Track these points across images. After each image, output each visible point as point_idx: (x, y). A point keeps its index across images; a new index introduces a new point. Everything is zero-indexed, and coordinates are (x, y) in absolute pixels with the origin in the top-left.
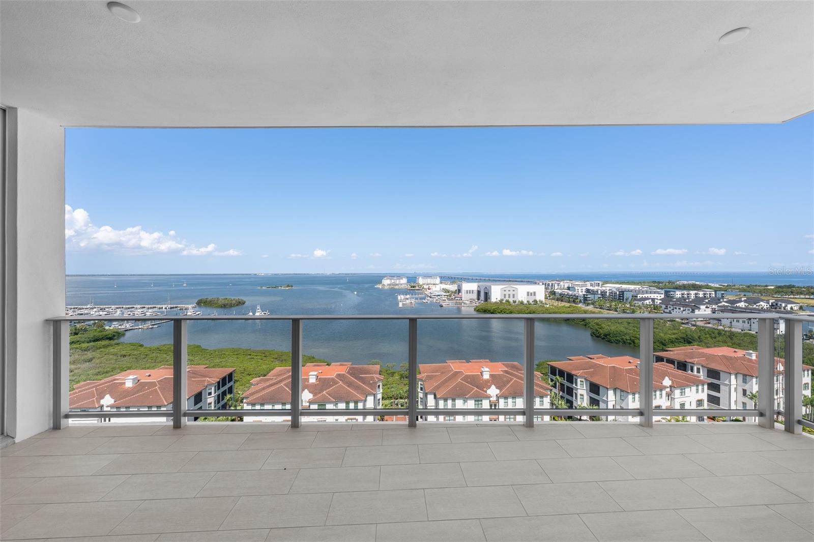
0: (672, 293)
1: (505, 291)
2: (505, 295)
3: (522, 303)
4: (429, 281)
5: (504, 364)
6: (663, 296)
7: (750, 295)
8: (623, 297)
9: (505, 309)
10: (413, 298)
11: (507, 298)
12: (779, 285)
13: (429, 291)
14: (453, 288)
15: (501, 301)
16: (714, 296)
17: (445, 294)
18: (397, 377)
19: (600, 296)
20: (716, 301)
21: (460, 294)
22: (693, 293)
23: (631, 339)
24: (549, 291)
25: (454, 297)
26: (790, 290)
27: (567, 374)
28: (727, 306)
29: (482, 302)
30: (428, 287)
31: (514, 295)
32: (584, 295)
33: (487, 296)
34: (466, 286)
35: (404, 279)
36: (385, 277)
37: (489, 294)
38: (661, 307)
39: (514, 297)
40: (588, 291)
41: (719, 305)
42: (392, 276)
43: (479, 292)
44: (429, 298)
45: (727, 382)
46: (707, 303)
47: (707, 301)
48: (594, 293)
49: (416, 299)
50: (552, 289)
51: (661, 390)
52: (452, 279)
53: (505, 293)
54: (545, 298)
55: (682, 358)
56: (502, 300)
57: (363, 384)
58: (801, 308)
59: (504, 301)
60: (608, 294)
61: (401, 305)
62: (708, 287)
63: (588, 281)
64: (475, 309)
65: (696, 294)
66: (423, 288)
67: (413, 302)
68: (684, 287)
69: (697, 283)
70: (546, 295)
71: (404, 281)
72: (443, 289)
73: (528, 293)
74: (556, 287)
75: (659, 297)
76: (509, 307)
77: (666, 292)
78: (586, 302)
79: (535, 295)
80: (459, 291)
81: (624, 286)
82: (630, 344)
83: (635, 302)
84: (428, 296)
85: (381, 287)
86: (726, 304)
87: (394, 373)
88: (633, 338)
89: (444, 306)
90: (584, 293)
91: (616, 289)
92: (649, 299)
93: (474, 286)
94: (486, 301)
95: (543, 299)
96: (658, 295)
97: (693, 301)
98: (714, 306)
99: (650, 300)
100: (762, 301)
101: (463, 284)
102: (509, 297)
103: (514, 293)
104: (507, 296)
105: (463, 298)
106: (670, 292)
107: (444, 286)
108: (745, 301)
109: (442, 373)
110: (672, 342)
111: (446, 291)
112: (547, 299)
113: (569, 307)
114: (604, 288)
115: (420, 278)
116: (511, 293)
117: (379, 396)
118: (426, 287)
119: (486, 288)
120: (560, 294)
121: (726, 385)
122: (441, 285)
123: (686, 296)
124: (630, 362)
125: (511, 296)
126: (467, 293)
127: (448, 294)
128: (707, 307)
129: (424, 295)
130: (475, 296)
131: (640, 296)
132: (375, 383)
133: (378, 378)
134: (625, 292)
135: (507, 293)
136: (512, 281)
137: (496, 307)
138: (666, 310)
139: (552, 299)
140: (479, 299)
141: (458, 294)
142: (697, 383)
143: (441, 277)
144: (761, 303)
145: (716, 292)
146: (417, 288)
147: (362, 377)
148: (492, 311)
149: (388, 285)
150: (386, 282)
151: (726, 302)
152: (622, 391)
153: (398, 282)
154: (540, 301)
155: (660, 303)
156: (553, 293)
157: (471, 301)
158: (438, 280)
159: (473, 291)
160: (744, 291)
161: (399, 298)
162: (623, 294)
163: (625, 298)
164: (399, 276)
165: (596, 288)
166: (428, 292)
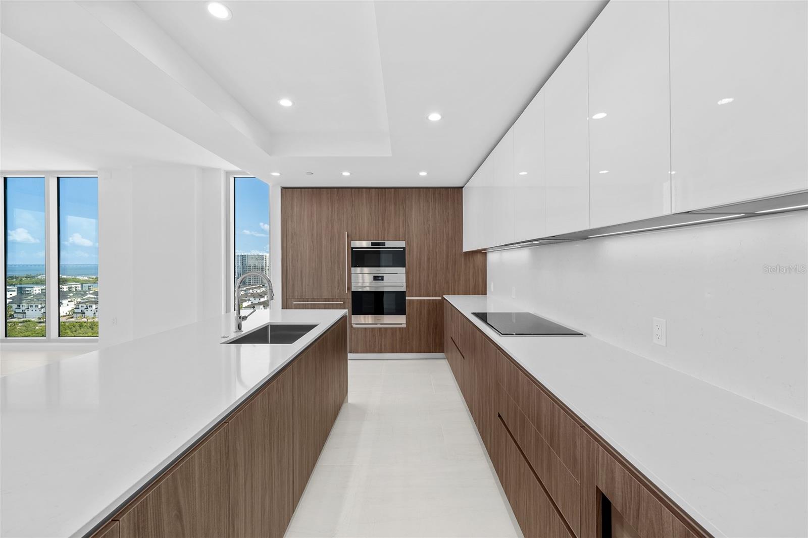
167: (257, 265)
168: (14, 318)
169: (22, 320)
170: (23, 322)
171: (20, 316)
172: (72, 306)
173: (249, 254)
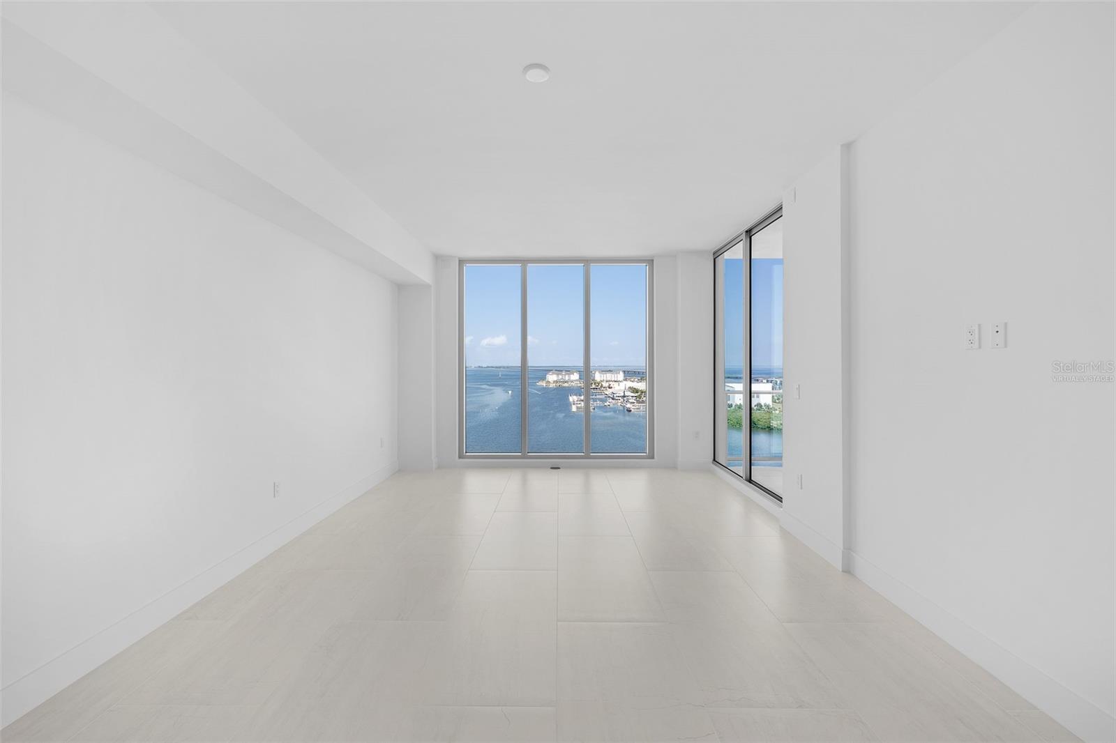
4: (609, 376)
13: (610, 390)
14: (643, 386)
17: (633, 395)
25: (644, 398)
30: (607, 385)
35: (575, 374)
42: (559, 370)
44: (611, 400)
54: (773, 402)
61: (574, 408)
66: (602, 386)
71: (575, 376)
72: (630, 388)
84: (609, 397)
85: (544, 385)
89: (633, 410)
95: (769, 402)
107: (629, 384)
111: (634, 390)
112: (775, 402)
115: (597, 373)
118: (605, 384)
122: (625, 382)
127: (636, 395)
129: (603, 396)
143: (624, 372)
146: (594, 386)
149: (554, 382)
150: (552, 378)
153: (567, 378)
154: (765, 405)
158: (621, 376)
161: (571, 399)
166: (609, 392)
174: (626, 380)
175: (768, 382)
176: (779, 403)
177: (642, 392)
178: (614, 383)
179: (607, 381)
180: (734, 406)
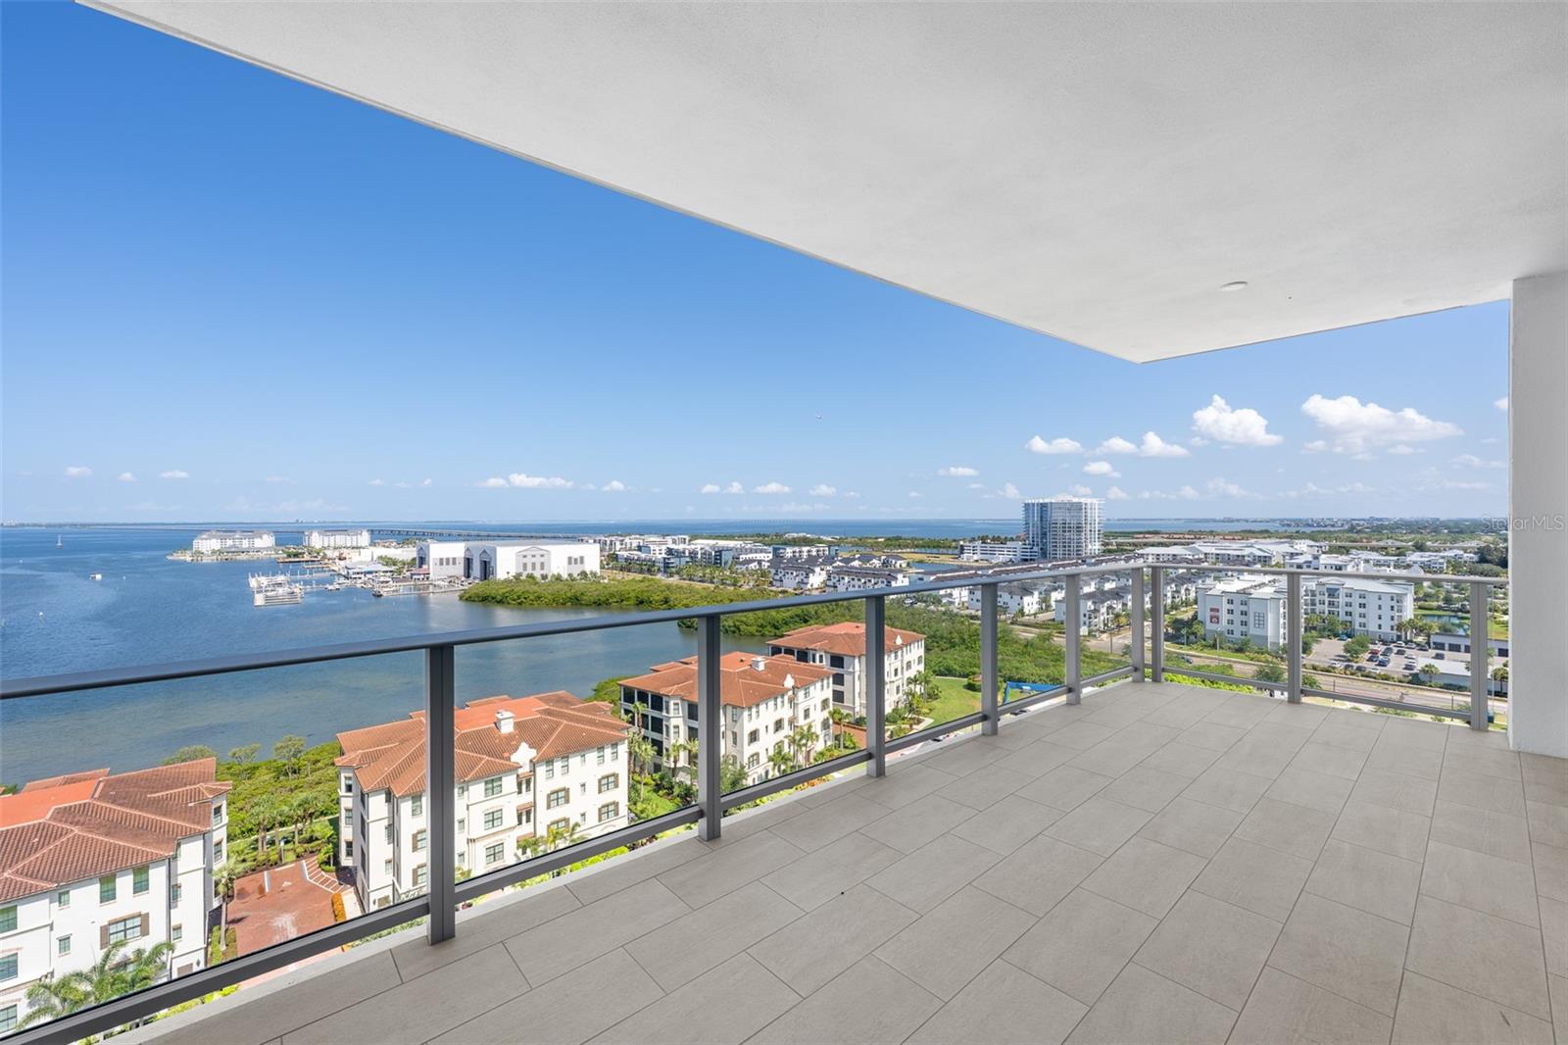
0: (781, 551)
1: (525, 556)
2: (525, 565)
3: (558, 578)
4: (340, 539)
5: (540, 699)
6: (771, 556)
7: (863, 550)
8: (721, 559)
9: (528, 592)
10: (296, 582)
11: (529, 571)
12: (888, 536)
13: (342, 563)
14: (408, 553)
15: (518, 577)
16: (827, 553)
17: (385, 568)
18: (264, 776)
19: (688, 559)
20: (830, 560)
21: (425, 567)
22: (805, 549)
23: (735, 626)
24: (606, 554)
25: (408, 574)
26: (897, 543)
27: (652, 696)
28: (843, 567)
29: (477, 581)
30: (336, 554)
31: (542, 564)
32: (665, 559)
33: (487, 569)
34: (437, 550)
35: (265, 537)
36: (201, 532)
37: (492, 564)
38: (770, 572)
39: (542, 568)
40: (670, 551)
41: (834, 565)
42: (226, 530)
43: (468, 562)
44: (342, 580)
45: (851, 670)
46: (821, 564)
47: (821, 560)
48: (679, 554)
49: (306, 583)
50: (610, 549)
51: (783, 696)
52: (404, 536)
53: (525, 560)
54: (601, 568)
55: (802, 645)
56: (520, 575)
57: (165, 815)
58: (908, 564)
59: (523, 577)
60: (699, 556)
61: (259, 600)
62: (821, 542)
63: (668, 535)
64: (461, 598)
65: (809, 551)
66: (324, 557)
67: (297, 590)
68: (794, 542)
69: (808, 536)
70: (601, 561)
71: (266, 541)
72: (381, 558)
73: (570, 558)
74: (618, 547)
75: (767, 556)
76: (535, 588)
77: (775, 550)
78: (669, 570)
79: (582, 561)
80: (422, 560)
81: (722, 543)
82: (734, 632)
83: (737, 566)
84: (339, 574)
85: (189, 559)
86: (841, 564)
87: (256, 768)
88: (737, 623)
89: (385, 594)
90: (664, 556)
91: (711, 547)
92: (755, 561)
93: (457, 550)
94: (485, 579)
95: (596, 568)
96: (764, 554)
97: (807, 561)
98: (828, 568)
99: (756, 563)
100: (875, 557)
101: (431, 546)
102: (534, 568)
103: (542, 560)
104: (529, 567)
105: (431, 576)
106: (779, 549)
107: (380, 551)
108: (859, 559)
109: (402, 742)
110: (786, 624)
111: (388, 561)
112: (605, 568)
113: (642, 581)
114: (693, 547)
115: (315, 535)
116: (538, 560)
117: (220, 835)
118: (330, 553)
119: (484, 551)
120: (626, 559)
121: (850, 673)
122: (372, 549)
123: (797, 555)
124: (742, 661)
125: (538, 566)
126: (441, 564)
127: (393, 568)
128: (822, 570)
129: (327, 574)
130: (459, 570)
131: (743, 557)
132: (206, 803)
133: (211, 791)
134: (723, 553)
135: (529, 561)
136: (536, 538)
137: (508, 589)
138: (777, 577)
139: (612, 568)
140: (468, 576)
141: (420, 567)
142: (821, 676)
143: (372, 532)
144: (874, 561)
145: (829, 547)
146: (307, 557)
147: (158, 800)
148: (499, 598)
149: (213, 552)
150: (208, 546)
151: (840, 561)
152: (734, 707)
153: (245, 544)
154: (591, 573)
155: (769, 567)
156: (614, 557)
157: (452, 580)
158: (364, 538)
159: (454, 559)
160: (857, 545)
161: (253, 583)
162: (720, 555)
163: (723, 561)
164: (251, 530)
165: (681, 547)
166: (339, 566)
167: (1068, 521)
168: (772, 586)
169: (780, 589)
170: (781, 592)
171: (778, 584)
172: (824, 576)
173: (1054, 501)
174: (373, 544)
175: (595, 542)
176: (608, 569)
177: (404, 564)
178: (350, 550)
179: (335, 548)
180: (549, 577)
